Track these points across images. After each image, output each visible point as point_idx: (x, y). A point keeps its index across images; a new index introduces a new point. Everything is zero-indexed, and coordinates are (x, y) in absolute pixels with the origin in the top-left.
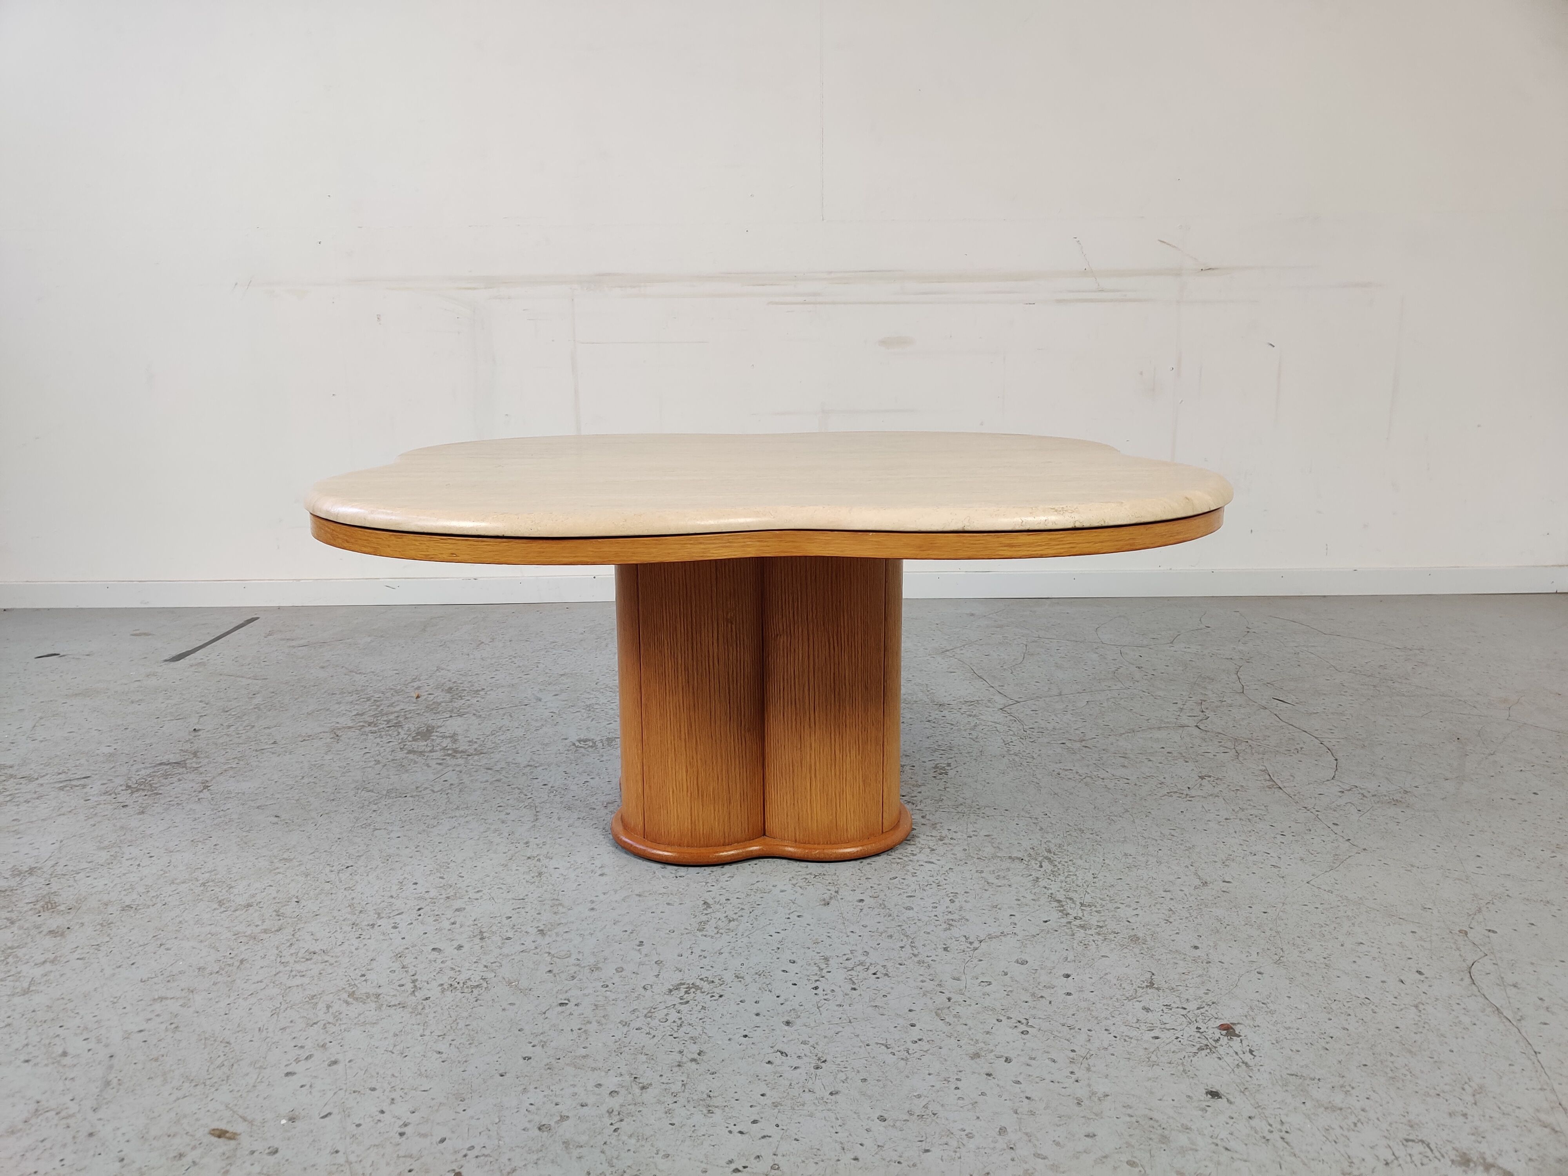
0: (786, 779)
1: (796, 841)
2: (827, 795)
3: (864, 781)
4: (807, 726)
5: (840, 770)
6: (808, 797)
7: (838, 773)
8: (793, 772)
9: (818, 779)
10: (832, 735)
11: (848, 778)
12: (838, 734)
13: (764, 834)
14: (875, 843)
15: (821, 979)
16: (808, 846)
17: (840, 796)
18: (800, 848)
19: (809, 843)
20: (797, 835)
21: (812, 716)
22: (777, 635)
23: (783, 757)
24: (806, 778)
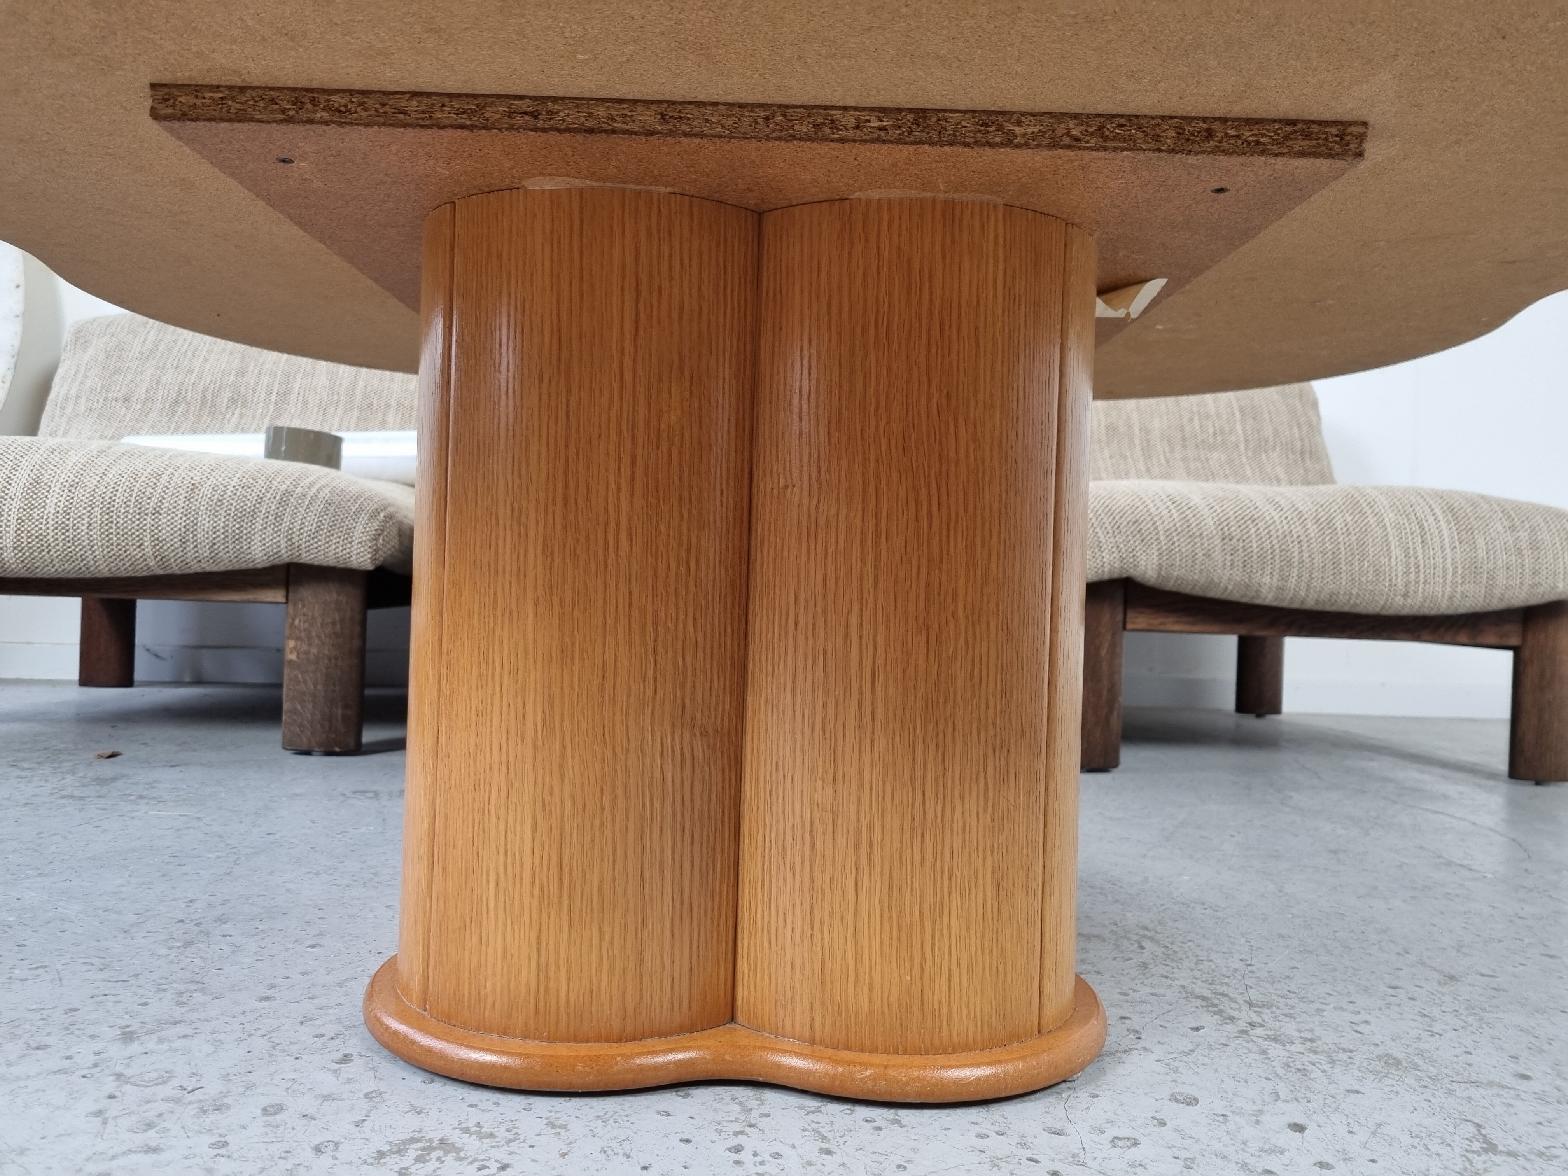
0: (793, 868)
1: (813, 1041)
2: (900, 915)
3: (997, 885)
4: (852, 723)
5: (935, 848)
6: (850, 919)
7: (929, 856)
8: (813, 847)
9: (878, 868)
10: (919, 754)
11: (957, 873)
12: (932, 747)
13: (733, 1019)
14: (1023, 1058)
15: (748, 1130)
16: (844, 1054)
17: (933, 922)
18: (821, 1059)
19: (848, 1048)
20: (818, 1024)
21: (868, 695)
22: (786, 487)
23: (788, 809)
24: (844, 866)
